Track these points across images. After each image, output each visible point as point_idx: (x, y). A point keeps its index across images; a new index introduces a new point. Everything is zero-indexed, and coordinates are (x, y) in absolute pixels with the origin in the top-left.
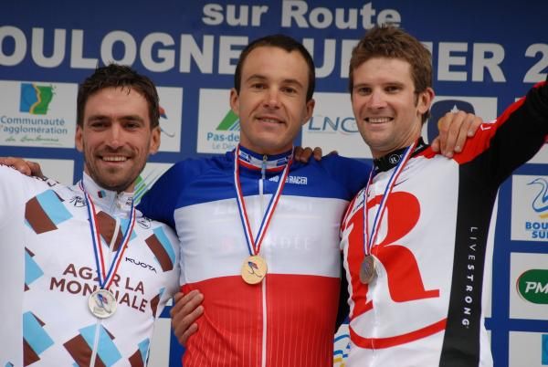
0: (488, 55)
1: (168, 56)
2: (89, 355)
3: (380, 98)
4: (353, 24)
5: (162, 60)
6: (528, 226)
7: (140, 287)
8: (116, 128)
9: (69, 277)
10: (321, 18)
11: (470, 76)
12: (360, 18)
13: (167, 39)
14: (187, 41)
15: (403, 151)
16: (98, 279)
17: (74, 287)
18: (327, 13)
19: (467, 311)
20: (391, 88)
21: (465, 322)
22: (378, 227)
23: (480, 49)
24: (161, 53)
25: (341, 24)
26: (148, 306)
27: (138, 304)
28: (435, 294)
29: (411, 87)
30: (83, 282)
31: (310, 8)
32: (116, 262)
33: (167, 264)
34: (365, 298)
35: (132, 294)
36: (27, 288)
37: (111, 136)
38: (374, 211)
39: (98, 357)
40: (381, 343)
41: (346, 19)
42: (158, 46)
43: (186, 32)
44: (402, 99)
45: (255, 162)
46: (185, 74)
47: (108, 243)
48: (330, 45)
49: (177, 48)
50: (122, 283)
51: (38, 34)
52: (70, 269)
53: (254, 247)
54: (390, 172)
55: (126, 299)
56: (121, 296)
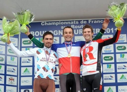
0: (98, 30)
1: (57, 33)
2: (45, 69)
3: (87, 33)
4: (80, 27)
5: (56, 34)
6: (104, 51)
7: (52, 60)
8: (49, 40)
9: (43, 59)
10: (76, 27)
11: (96, 33)
12: (81, 27)
13: (57, 31)
14: (59, 31)
15: (90, 41)
16: (47, 59)
17: (43, 60)
18: (77, 26)
19: (99, 61)
20: (89, 32)
21: (99, 62)
22: (87, 50)
23: (97, 29)
24: (56, 33)
25: (79, 28)
26: (54, 62)
27: (52, 62)
28: (95, 59)
29: (91, 32)
30: (44, 60)
31: (75, 26)
32: (49, 57)
33: (56, 57)
34: (86, 60)
35: (51, 61)
36: (37, 61)
37: (48, 41)
38: (87, 49)
39: (47, 70)
40: (89, 65)
41: (79, 27)
42: (56, 32)
43: (59, 30)
44: (90, 33)
45: (68, 43)
46: (59, 35)
47: (47, 54)
48: (78, 30)
49: (58, 32)
50: (50, 59)
51: (41, 32)
52: (43, 58)
53: (69, 53)
54: (89, 44)
55: (50, 62)
56: (49, 61)
